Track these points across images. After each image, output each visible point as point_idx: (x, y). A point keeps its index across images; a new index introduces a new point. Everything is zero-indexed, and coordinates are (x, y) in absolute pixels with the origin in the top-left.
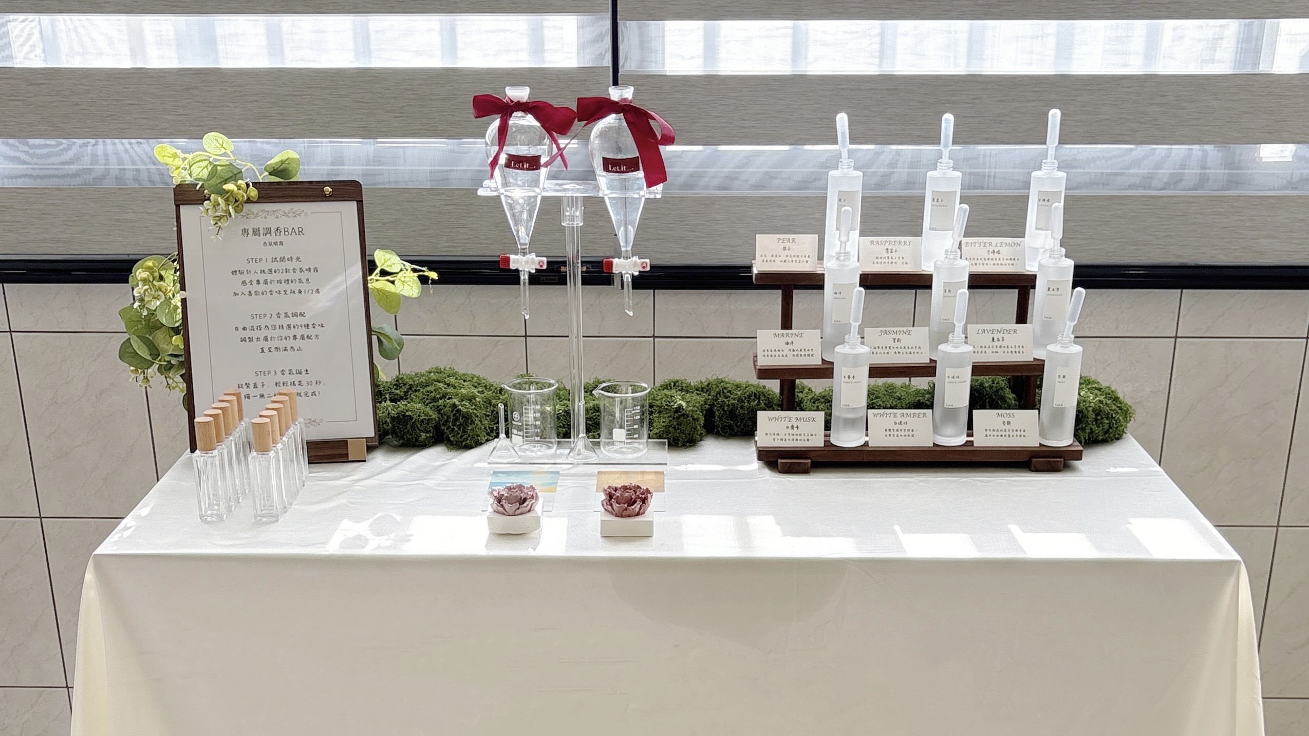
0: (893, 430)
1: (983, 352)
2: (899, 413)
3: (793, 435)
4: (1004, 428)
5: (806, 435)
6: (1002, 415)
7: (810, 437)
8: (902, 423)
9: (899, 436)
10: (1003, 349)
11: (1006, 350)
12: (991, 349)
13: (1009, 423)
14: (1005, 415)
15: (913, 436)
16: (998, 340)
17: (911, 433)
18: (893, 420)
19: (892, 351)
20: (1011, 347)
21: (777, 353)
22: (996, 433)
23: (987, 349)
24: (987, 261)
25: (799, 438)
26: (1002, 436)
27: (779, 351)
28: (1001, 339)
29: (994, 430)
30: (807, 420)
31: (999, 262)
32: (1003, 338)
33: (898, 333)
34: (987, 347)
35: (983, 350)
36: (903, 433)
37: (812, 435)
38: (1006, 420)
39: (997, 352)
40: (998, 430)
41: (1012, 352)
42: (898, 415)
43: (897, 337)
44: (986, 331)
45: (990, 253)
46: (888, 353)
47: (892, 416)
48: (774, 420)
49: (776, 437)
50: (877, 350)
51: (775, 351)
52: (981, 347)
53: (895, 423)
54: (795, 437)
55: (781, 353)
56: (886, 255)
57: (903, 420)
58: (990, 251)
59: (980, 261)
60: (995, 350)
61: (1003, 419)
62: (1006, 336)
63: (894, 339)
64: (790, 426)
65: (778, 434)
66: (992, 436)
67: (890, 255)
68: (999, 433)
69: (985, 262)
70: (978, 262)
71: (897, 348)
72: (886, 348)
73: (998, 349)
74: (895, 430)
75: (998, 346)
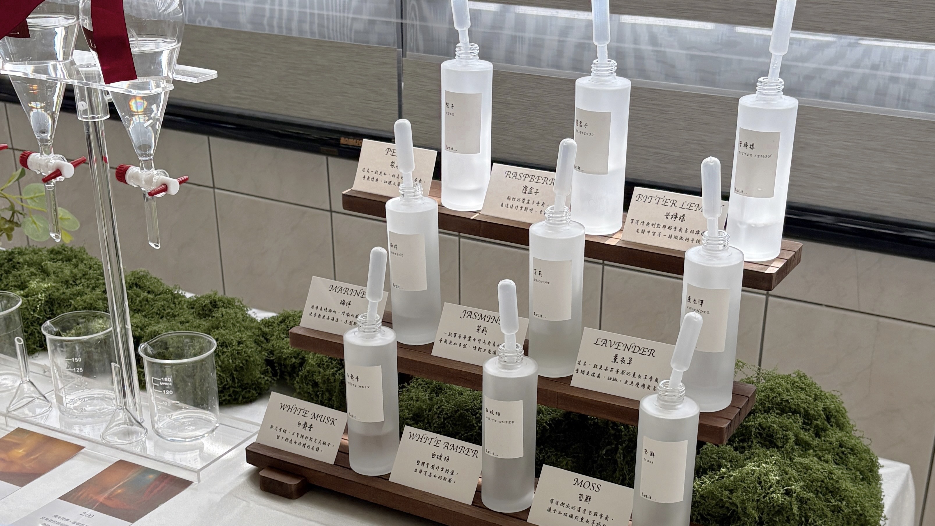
0: (428, 464)
1: (596, 375)
2: (442, 442)
3: (302, 436)
4: (578, 504)
5: (318, 441)
6: (582, 484)
7: (321, 447)
8: (443, 458)
9: (433, 475)
10: (625, 377)
11: (630, 379)
12: (608, 374)
13: (588, 499)
14: (587, 485)
15: (450, 480)
16: (623, 361)
17: (448, 476)
18: (432, 449)
19: (472, 344)
20: (639, 377)
21: (327, 314)
22: (564, 510)
23: (602, 372)
24: (661, 230)
25: (308, 443)
26: (571, 516)
27: (330, 311)
28: (627, 360)
29: (563, 504)
30: (326, 420)
31: (679, 234)
32: (631, 359)
33: (487, 319)
34: (604, 368)
35: (597, 371)
36: (439, 473)
37: (324, 443)
38: (586, 492)
39: (615, 380)
40: (568, 506)
41: (638, 384)
42: (441, 445)
43: (483, 324)
44: (608, 343)
45: (669, 217)
46: (465, 346)
47: (433, 442)
48: (286, 409)
49: (282, 434)
50: (452, 338)
51: (326, 310)
52: (595, 366)
53: (434, 456)
54: (303, 441)
55: (332, 315)
56: (523, 196)
57: (446, 453)
58: (671, 214)
59: (650, 228)
60: (613, 375)
61: (583, 491)
62: (636, 357)
63: (479, 327)
64: (303, 423)
65: (285, 431)
66: (557, 512)
67: (527, 196)
68: (570, 511)
69: (658, 230)
70: (647, 229)
71: (479, 340)
72: (465, 337)
73: (619, 376)
74: (430, 466)
75: (620, 371)
